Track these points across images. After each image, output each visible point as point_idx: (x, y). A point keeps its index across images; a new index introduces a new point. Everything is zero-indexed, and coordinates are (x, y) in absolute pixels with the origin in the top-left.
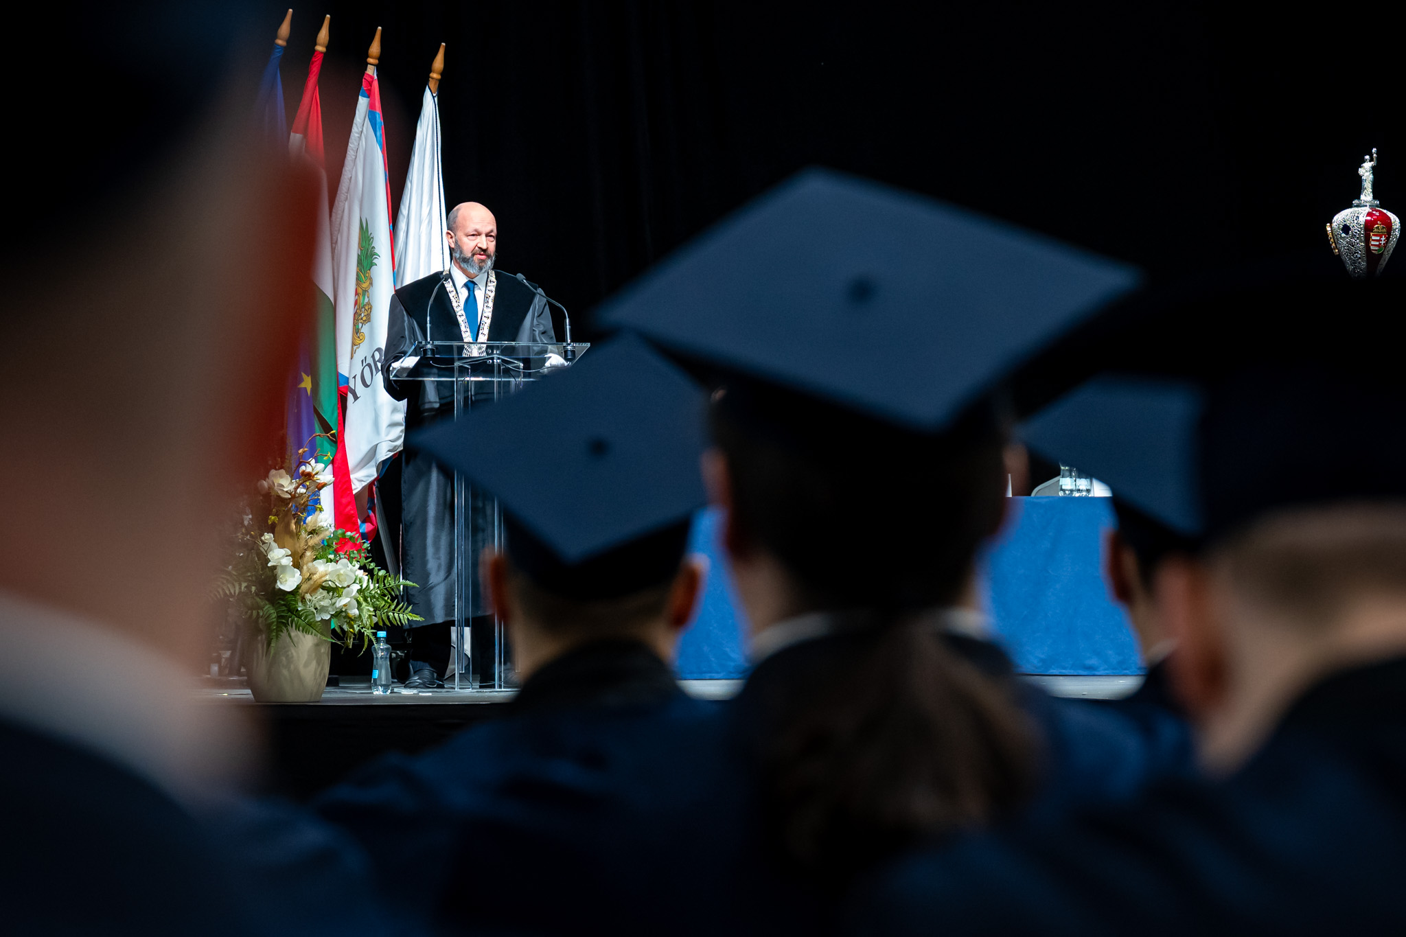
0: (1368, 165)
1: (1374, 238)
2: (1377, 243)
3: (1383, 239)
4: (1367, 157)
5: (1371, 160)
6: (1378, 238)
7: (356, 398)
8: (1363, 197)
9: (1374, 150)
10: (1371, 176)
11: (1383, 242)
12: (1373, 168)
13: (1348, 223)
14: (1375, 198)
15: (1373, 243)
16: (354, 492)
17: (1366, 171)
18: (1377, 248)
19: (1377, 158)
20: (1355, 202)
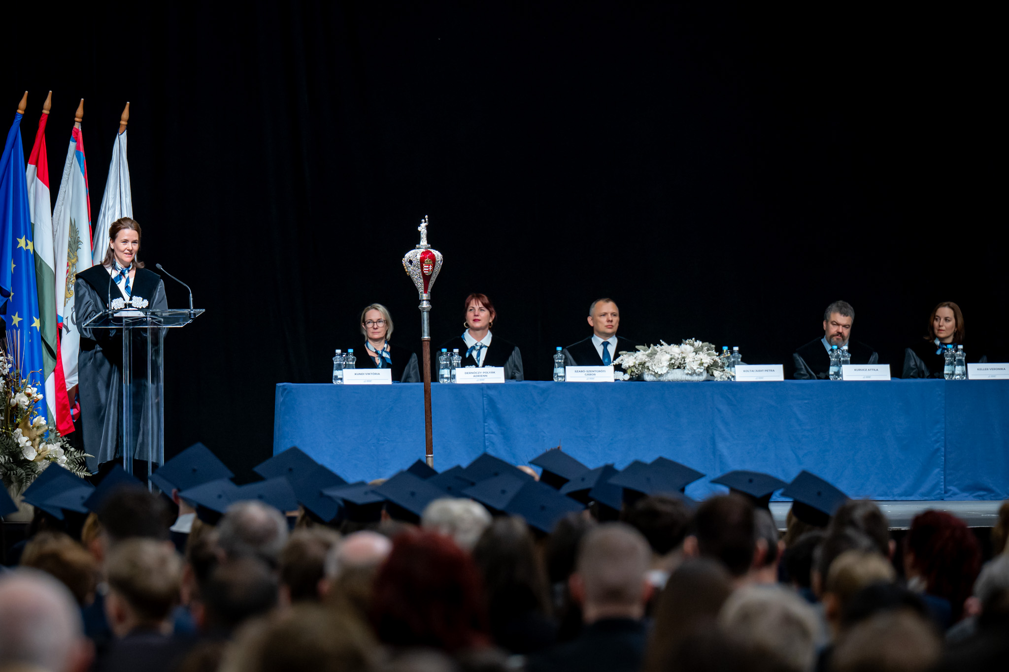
0: (423, 225)
1: (425, 267)
2: (428, 269)
3: (431, 267)
4: (423, 220)
5: (425, 222)
6: (428, 267)
7: (68, 331)
8: (421, 243)
9: (426, 216)
10: (426, 231)
11: (430, 269)
12: (426, 226)
13: (411, 259)
14: (428, 243)
15: (425, 269)
16: (67, 390)
17: (423, 228)
18: (427, 272)
19: (429, 221)
20: (417, 246)
